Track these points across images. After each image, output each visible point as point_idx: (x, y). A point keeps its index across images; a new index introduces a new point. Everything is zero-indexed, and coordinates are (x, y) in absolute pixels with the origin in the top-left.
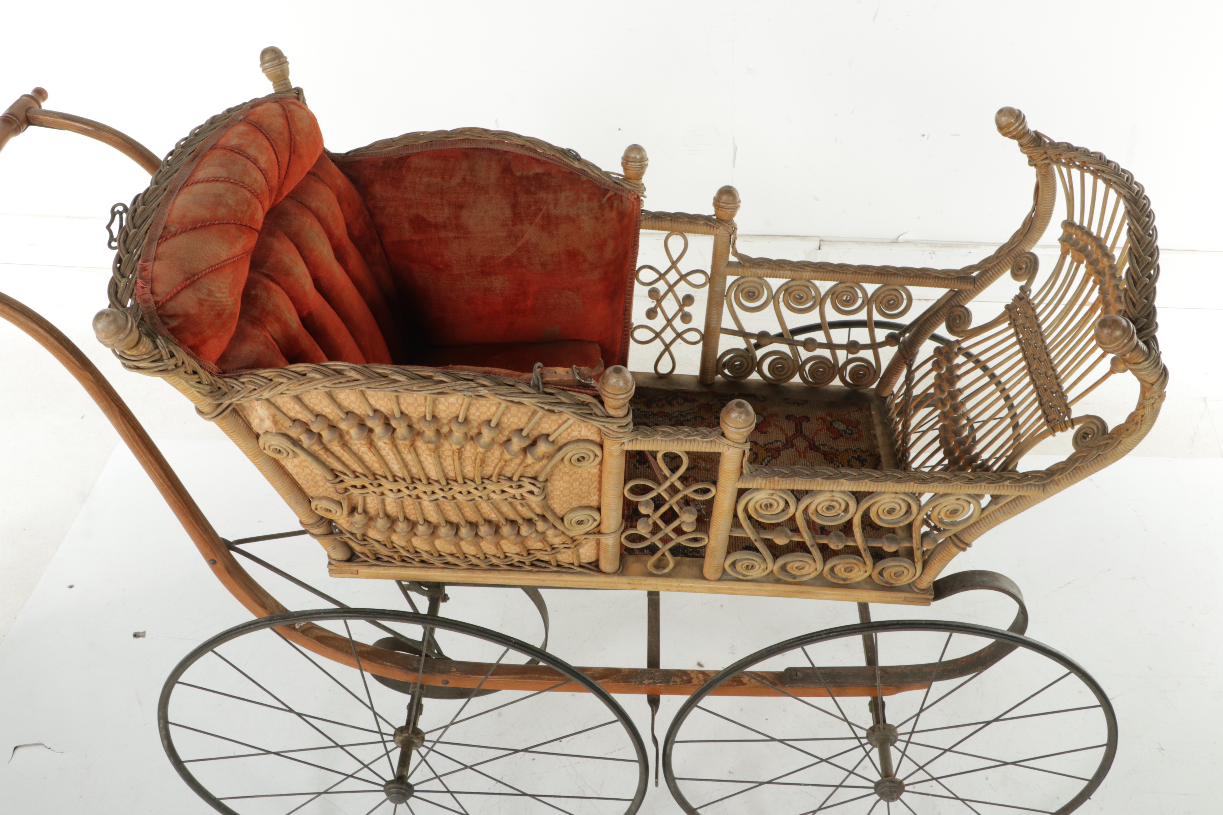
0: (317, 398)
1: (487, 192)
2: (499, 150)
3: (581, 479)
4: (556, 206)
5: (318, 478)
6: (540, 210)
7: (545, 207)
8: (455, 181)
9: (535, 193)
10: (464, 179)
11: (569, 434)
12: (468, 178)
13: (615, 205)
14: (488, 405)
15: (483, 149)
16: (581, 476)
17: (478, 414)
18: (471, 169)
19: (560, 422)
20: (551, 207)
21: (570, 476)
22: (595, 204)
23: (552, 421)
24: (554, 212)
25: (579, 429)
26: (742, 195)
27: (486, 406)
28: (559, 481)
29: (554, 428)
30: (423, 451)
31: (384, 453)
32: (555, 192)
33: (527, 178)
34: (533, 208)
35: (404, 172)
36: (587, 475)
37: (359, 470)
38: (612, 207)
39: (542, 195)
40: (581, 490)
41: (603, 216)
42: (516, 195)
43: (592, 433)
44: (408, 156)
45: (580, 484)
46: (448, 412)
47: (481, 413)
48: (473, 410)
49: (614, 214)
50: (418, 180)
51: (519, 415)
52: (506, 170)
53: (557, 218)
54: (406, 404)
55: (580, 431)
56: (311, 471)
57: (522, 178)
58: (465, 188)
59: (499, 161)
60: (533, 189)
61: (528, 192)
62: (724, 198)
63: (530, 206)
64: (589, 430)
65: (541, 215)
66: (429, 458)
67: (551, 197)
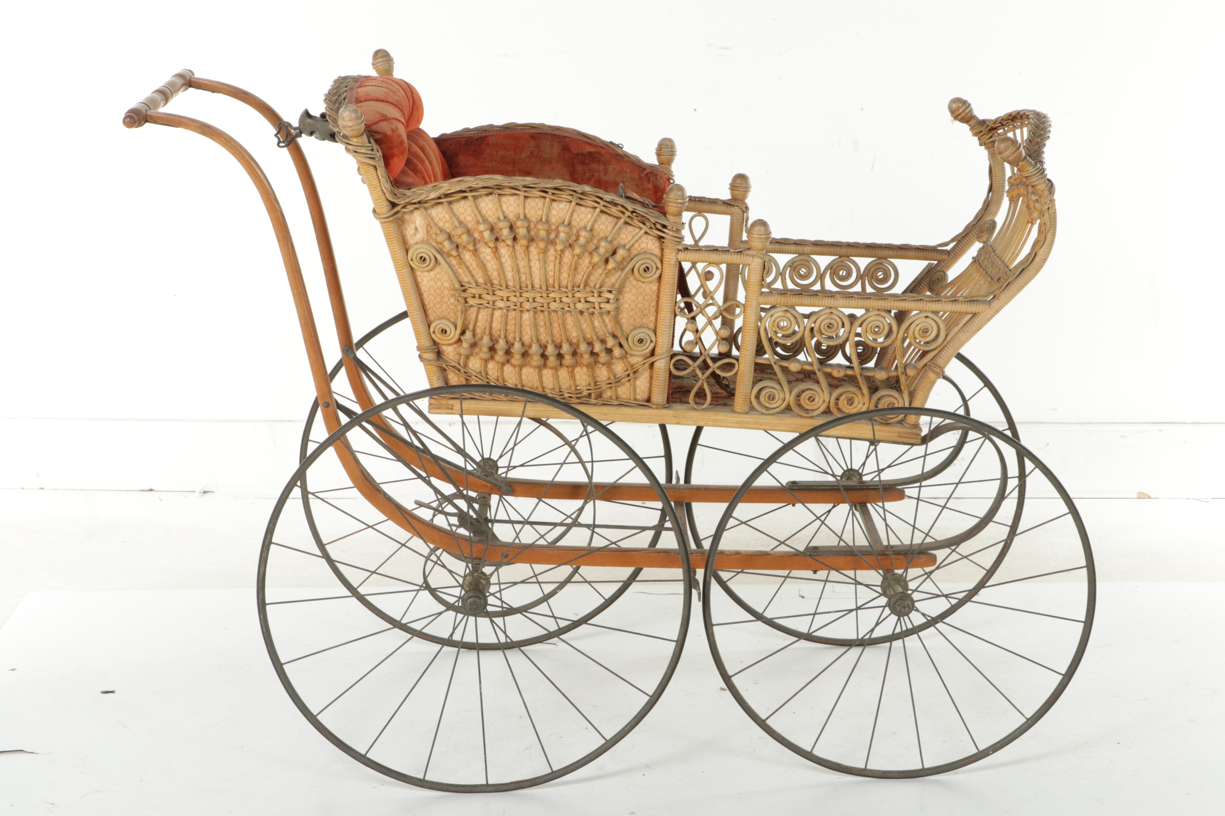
0: (464, 207)
1: (550, 163)
2: (559, 135)
3: (644, 294)
4: (605, 173)
5: (446, 292)
6: (593, 176)
7: (597, 174)
8: (524, 155)
9: (589, 164)
10: (532, 153)
11: (639, 245)
12: (535, 152)
13: (651, 180)
14: (586, 212)
15: (547, 134)
16: (644, 291)
17: (578, 220)
18: (538, 147)
19: (634, 233)
20: (602, 174)
21: (637, 289)
22: (636, 176)
23: (628, 232)
24: (604, 178)
25: (647, 241)
26: (752, 181)
27: (584, 213)
28: (629, 293)
29: (629, 238)
30: (534, 255)
31: (503, 260)
32: (605, 164)
33: (583, 154)
34: (588, 174)
35: (483, 147)
36: (649, 291)
37: (481, 281)
38: (649, 181)
39: (594, 166)
40: (644, 304)
41: (642, 185)
42: (573, 165)
43: (655, 247)
44: (487, 136)
45: (643, 299)
46: (557, 217)
47: (580, 219)
48: (575, 216)
49: (650, 186)
50: (494, 152)
51: (607, 223)
52: (566, 148)
53: (606, 182)
54: (529, 208)
55: (647, 244)
56: (442, 284)
57: (578, 154)
58: (533, 160)
59: (560, 142)
60: (587, 161)
61: (583, 163)
62: (738, 181)
63: (585, 173)
64: (654, 244)
65: (594, 179)
66: (537, 263)
67: (601, 167)
